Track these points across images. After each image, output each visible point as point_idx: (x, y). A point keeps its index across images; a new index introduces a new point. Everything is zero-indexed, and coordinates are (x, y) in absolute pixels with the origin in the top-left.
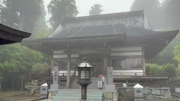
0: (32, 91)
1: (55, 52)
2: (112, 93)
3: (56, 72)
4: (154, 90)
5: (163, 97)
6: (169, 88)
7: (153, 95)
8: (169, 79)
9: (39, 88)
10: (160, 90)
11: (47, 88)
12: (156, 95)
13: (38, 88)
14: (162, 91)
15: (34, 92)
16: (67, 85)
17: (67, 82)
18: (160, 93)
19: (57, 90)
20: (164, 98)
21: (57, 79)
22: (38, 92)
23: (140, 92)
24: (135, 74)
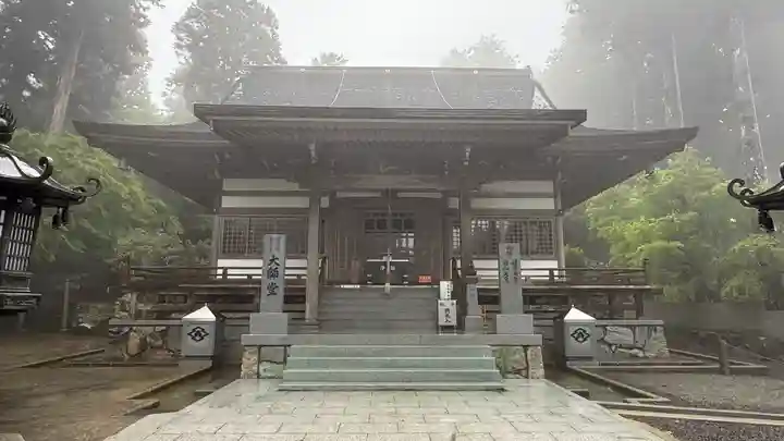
0: (134, 342)
1: (228, 185)
2: (526, 347)
3: (272, 261)
4: (614, 329)
5: (641, 354)
6: (661, 322)
7: (610, 345)
8: (660, 292)
9: (168, 326)
10: (632, 327)
11: (210, 330)
12: (621, 347)
13: (164, 328)
14: (637, 329)
15: (143, 345)
16: (307, 315)
17: (308, 305)
18: (631, 339)
19: (284, 339)
20: (647, 354)
21: (281, 292)
22: (160, 343)
23: (585, 340)
24: (547, 273)
